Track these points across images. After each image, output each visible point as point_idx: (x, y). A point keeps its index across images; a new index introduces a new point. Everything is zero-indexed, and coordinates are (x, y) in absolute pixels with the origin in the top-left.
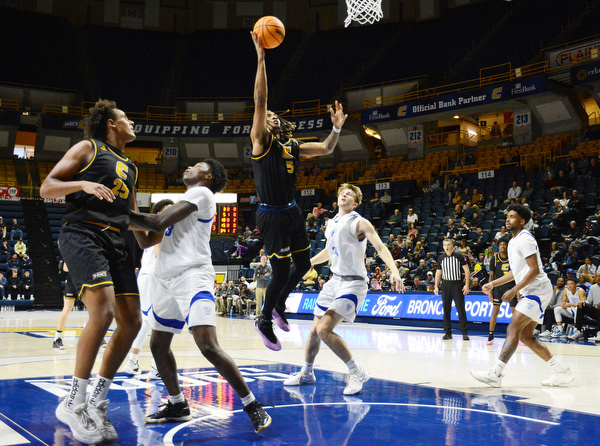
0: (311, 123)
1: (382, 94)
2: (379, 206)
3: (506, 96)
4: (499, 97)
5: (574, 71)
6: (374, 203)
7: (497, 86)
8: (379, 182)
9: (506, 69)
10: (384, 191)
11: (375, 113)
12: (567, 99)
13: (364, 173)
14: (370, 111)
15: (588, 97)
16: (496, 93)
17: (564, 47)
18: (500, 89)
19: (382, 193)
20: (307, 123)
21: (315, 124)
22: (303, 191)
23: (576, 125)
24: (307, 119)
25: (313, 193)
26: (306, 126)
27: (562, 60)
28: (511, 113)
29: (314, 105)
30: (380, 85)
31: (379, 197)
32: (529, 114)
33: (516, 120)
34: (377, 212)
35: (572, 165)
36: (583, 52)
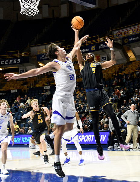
0: (15, 61)
1: (46, 48)
2: (45, 96)
3: (97, 49)
4: (94, 49)
5: (123, 39)
6: (43, 95)
7: (93, 45)
8: (45, 86)
9: (97, 38)
10: (47, 90)
11: (43, 56)
12: (121, 50)
13: (39, 82)
14: (40, 56)
15: (129, 49)
16: (93, 48)
17: (119, 29)
18: (94, 46)
19: (46, 90)
20: (13, 61)
21: (17, 61)
22: (12, 91)
23: (125, 61)
24: (13, 59)
25: (16, 91)
26: (13, 62)
27: (119, 35)
28: (99, 56)
29: (17, 53)
30: (45, 44)
31: (45, 92)
32: (106, 56)
33: (101, 59)
34: (45, 99)
35: (124, 77)
36: (127, 31)
